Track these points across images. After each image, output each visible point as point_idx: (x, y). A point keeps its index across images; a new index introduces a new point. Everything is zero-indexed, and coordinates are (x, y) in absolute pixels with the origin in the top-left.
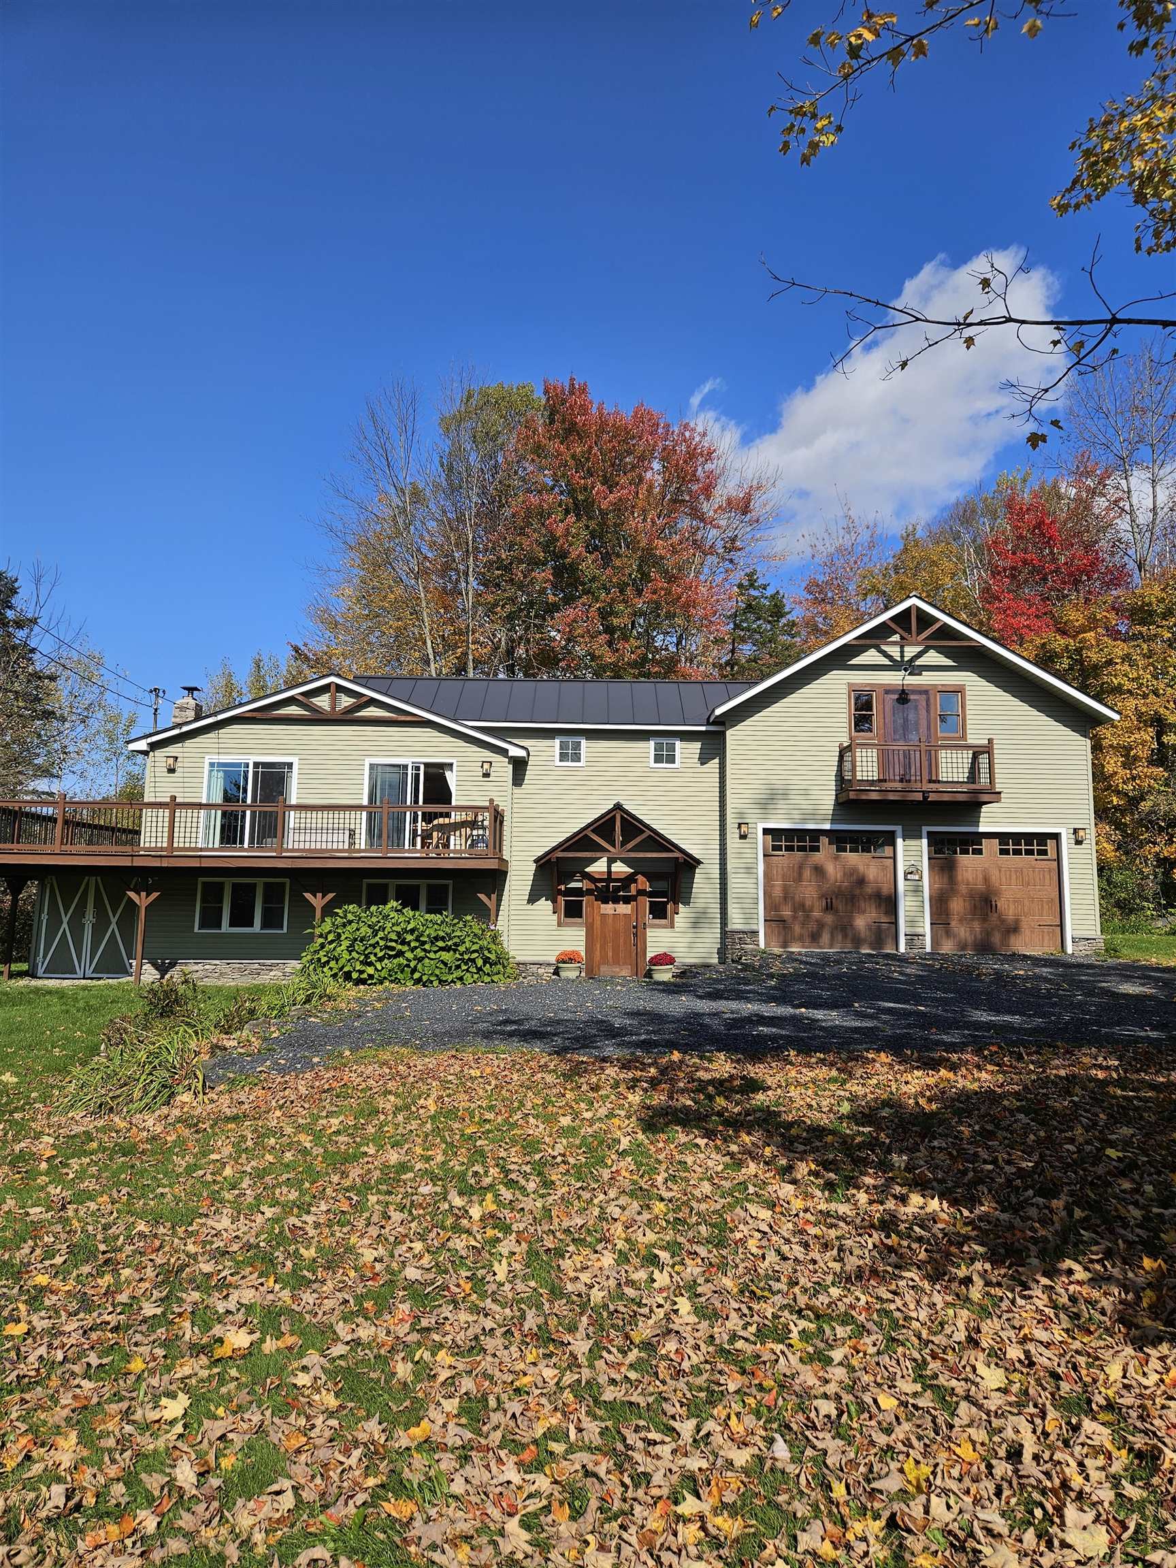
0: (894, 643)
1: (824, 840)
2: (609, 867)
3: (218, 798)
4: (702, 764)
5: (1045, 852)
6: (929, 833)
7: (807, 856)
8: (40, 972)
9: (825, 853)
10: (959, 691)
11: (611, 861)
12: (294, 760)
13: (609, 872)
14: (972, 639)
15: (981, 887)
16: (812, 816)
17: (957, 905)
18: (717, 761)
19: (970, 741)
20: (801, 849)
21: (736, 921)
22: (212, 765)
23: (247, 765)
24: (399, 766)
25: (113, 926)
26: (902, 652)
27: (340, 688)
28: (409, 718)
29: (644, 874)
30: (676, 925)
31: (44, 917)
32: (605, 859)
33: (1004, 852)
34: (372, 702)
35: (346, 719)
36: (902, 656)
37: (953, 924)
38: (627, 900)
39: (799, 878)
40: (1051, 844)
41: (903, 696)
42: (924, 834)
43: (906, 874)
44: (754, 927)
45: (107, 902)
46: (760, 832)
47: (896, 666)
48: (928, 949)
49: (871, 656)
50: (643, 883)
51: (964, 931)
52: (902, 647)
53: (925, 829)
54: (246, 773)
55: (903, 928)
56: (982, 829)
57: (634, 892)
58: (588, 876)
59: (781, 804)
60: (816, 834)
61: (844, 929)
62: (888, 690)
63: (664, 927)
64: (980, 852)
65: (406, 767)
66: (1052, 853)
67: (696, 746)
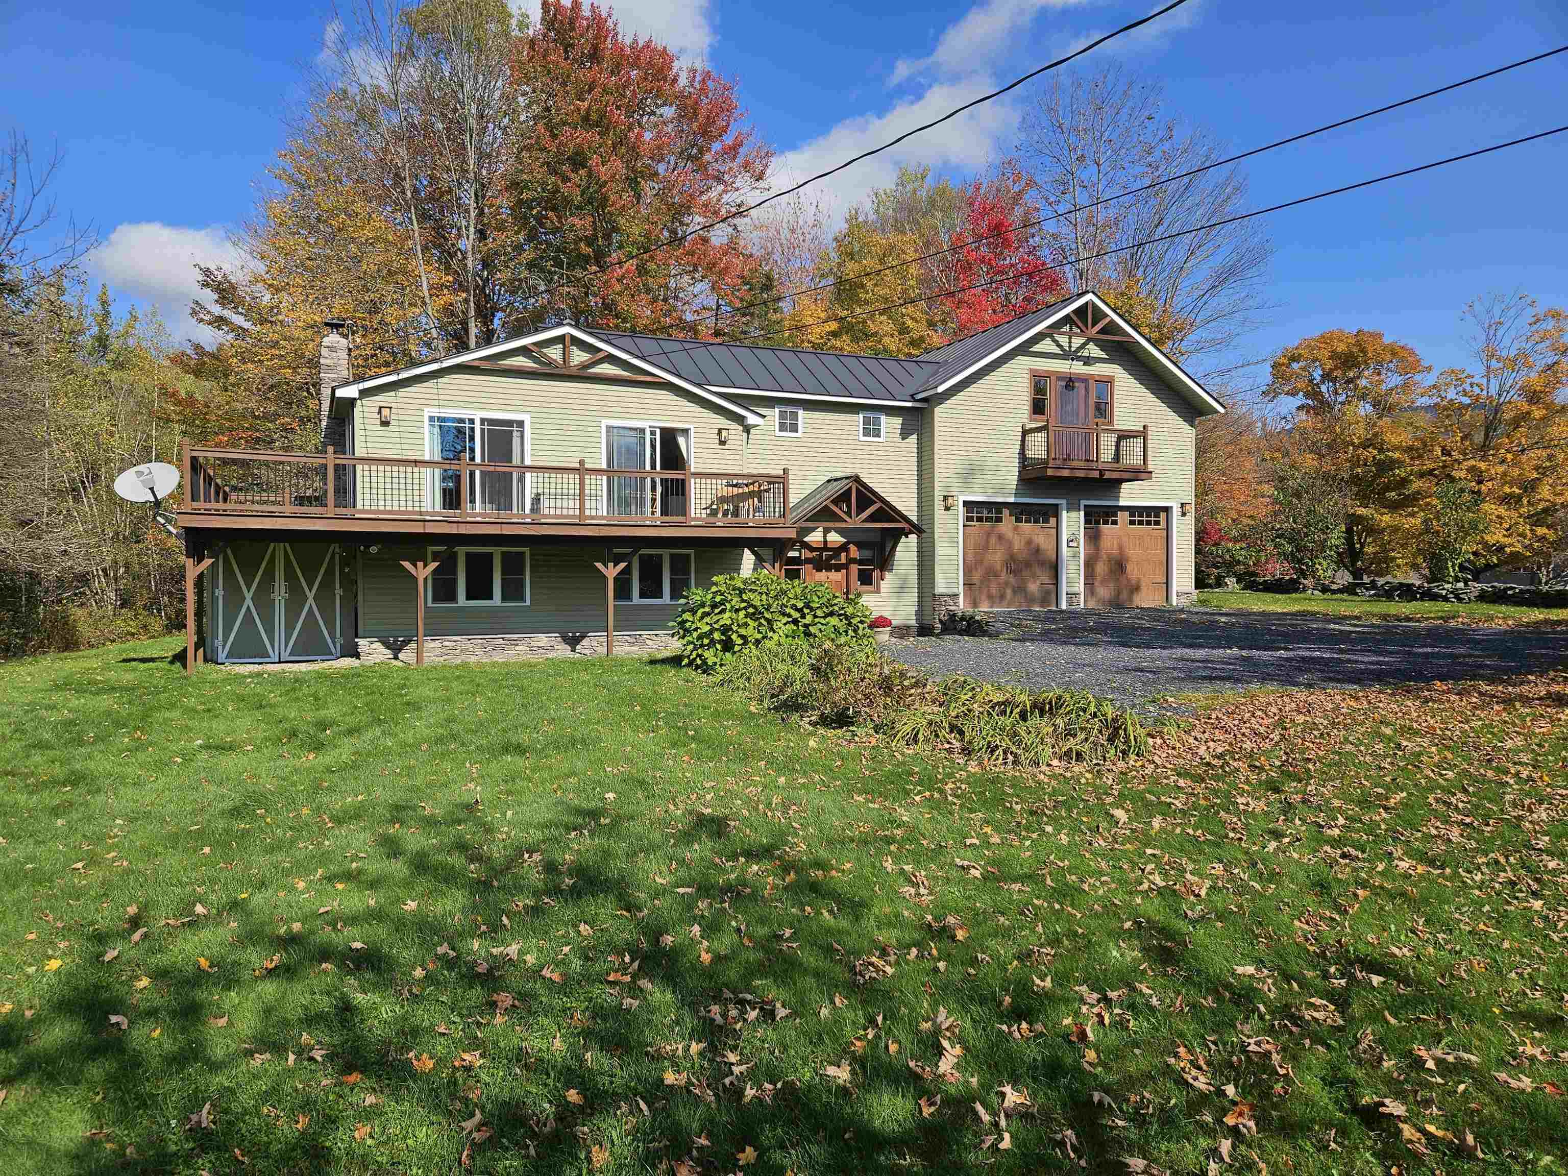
0: (1063, 334)
1: (1006, 512)
2: (825, 536)
3: (437, 457)
4: (903, 439)
5: (1157, 523)
6: (1085, 506)
7: (993, 527)
8: (222, 657)
9: (1007, 525)
10: (1109, 381)
11: (826, 531)
12: (526, 418)
13: (825, 542)
14: (1130, 336)
15: (1115, 553)
16: (1001, 490)
17: (1101, 568)
18: (915, 436)
19: (1116, 427)
20: (988, 519)
21: (941, 586)
22: (431, 419)
23: (472, 421)
24: (635, 429)
25: (311, 601)
26: (1070, 342)
27: (575, 341)
28: (649, 379)
29: (855, 544)
30: (882, 590)
31: (219, 593)
32: (821, 529)
33: (1132, 523)
34: (611, 359)
35: (581, 376)
36: (1070, 347)
37: (1096, 584)
38: (838, 568)
39: (986, 547)
40: (1163, 515)
41: (1070, 382)
42: (1082, 507)
43: (1069, 541)
44: (955, 591)
45: (300, 575)
46: (961, 504)
47: (1067, 355)
48: (1082, 606)
49: (1046, 346)
50: (854, 552)
51: (1104, 592)
52: (1070, 338)
53: (1083, 503)
54: (472, 430)
55: (1064, 589)
56: (1122, 503)
57: (843, 561)
58: (806, 546)
59: (978, 479)
60: (998, 507)
61: (1020, 590)
62: (1060, 377)
63: (872, 592)
64: (1115, 523)
65: (643, 431)
66: (1163, 524)
67: (897, 422)
